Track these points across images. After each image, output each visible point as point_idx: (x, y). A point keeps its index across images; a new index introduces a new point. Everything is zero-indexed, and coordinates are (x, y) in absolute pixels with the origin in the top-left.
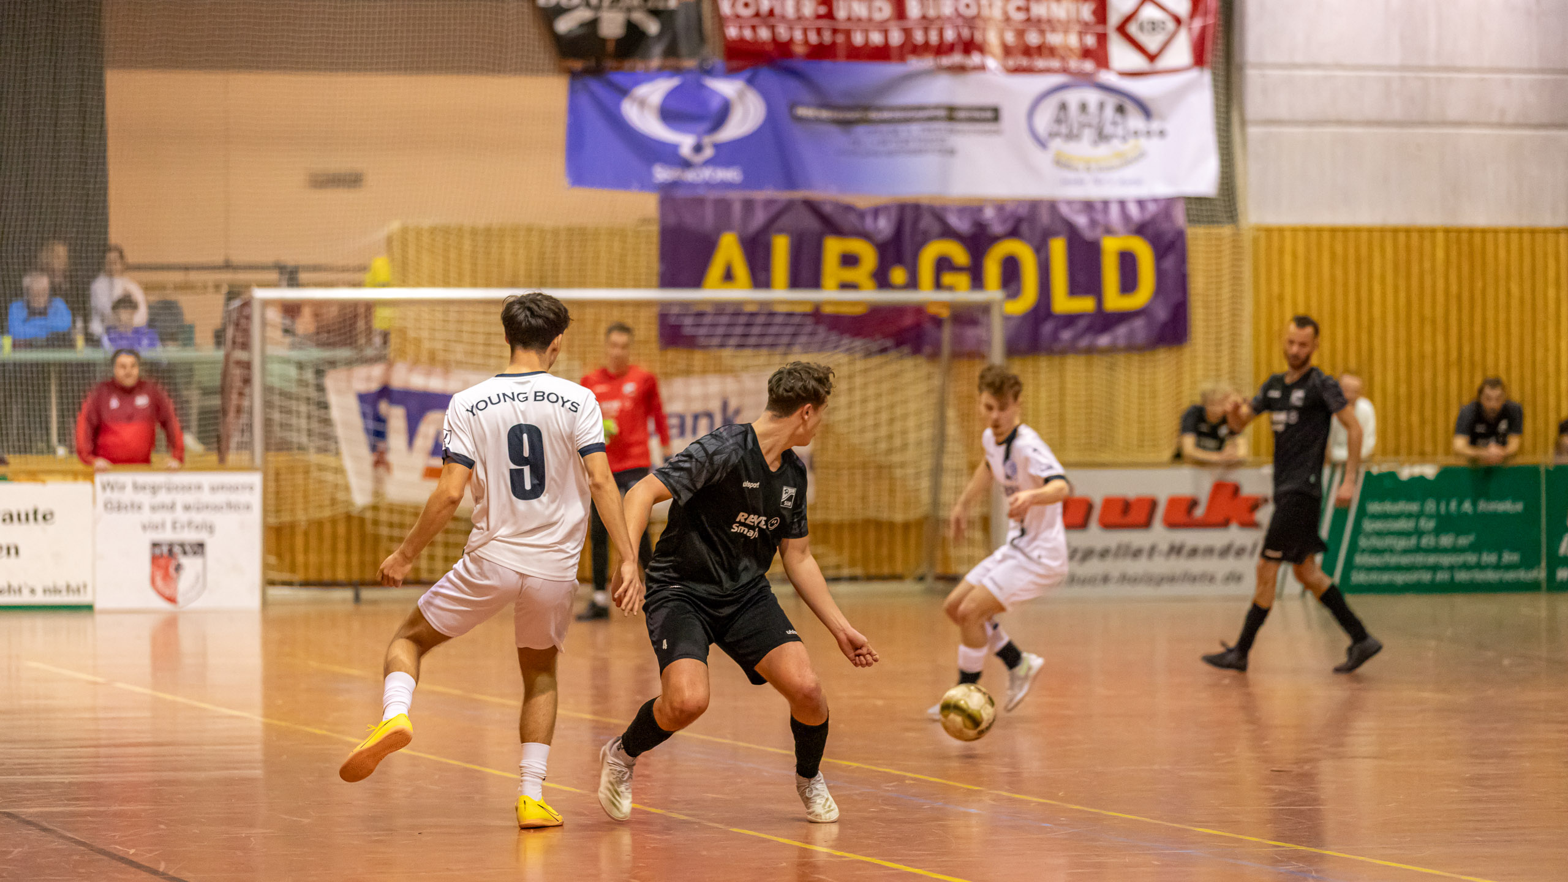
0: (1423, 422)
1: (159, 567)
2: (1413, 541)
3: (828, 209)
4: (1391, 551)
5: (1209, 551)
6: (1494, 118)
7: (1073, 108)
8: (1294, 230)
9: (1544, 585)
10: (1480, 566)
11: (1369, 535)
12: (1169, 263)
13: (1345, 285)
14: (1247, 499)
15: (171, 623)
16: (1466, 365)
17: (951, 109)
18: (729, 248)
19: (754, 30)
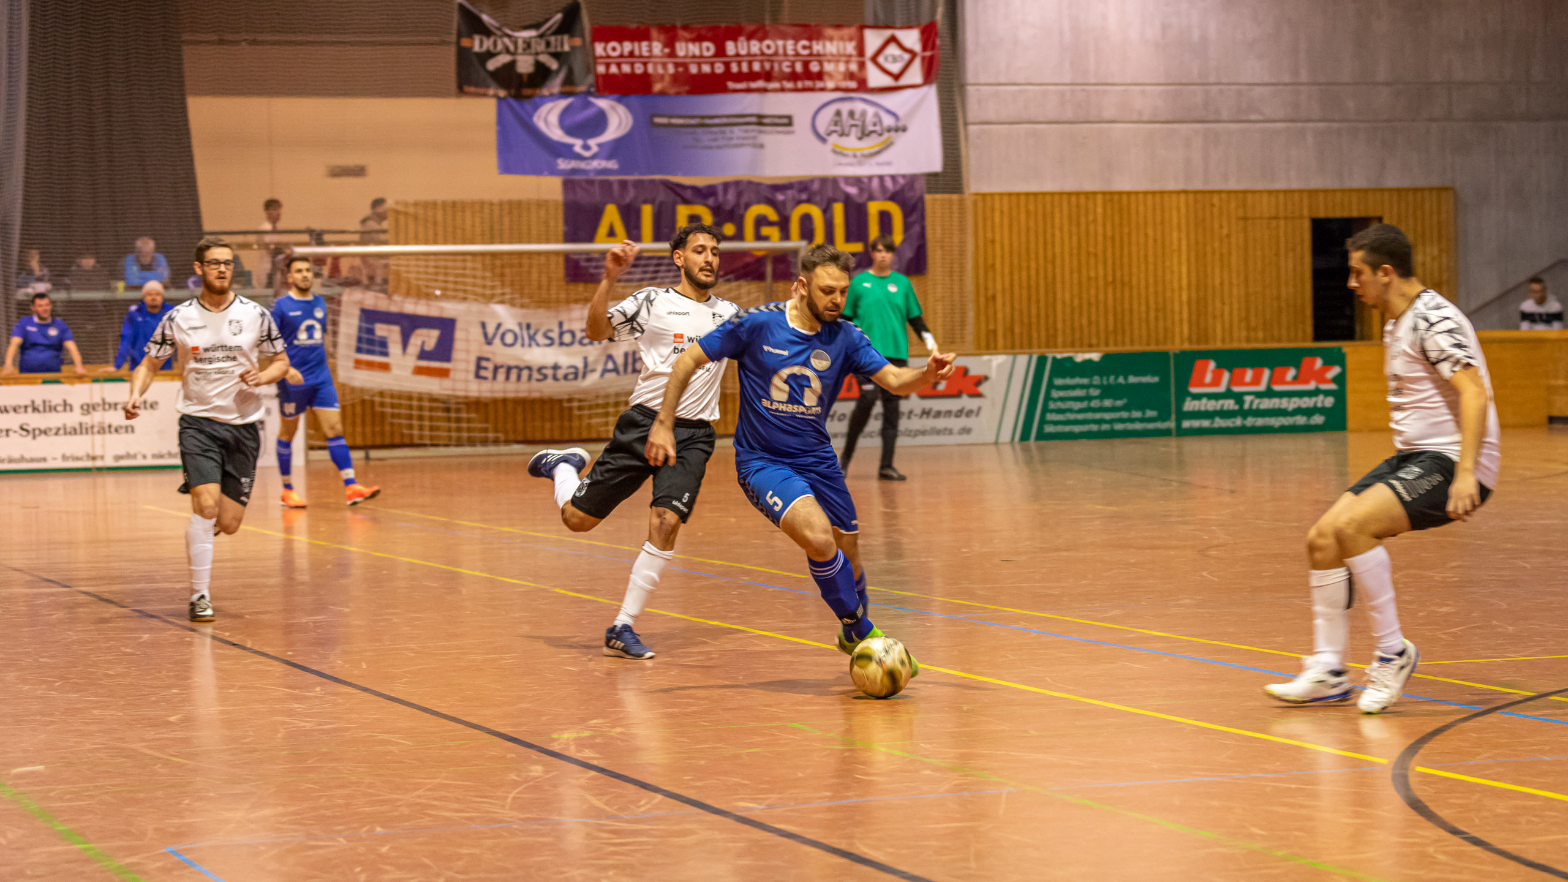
0: (1090, 323)
2: (1084, 405)
4: (1070, 411)
5: (948, 413)
6: (1135, 117)
7: (845, 115)
8: (1001, 195)
9: (1174, 433)
10: (1131, 420)
11: (1055, 400)
12: (913, 219)
13: (1036, 231)
14: (974, 377)
16: (1119, 286)
17: (760, 117)
18: (611, 215)
19: (619, 65)
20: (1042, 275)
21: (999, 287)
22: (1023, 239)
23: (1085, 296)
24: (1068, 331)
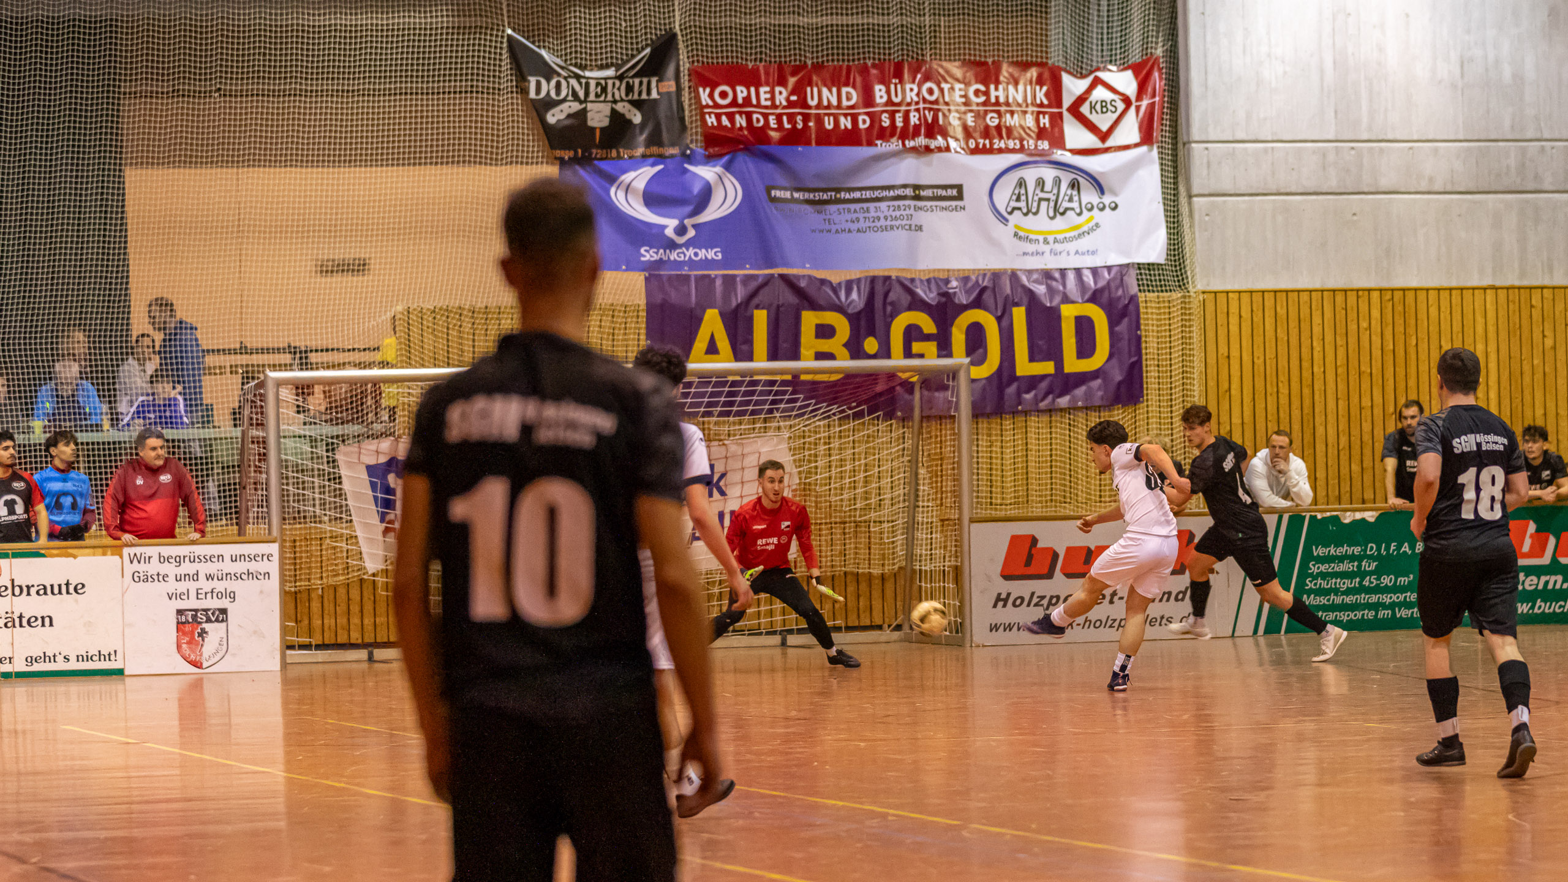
1: (184, 633)
2: (1355, 583)
3: (803, 284)
4: (1336, 591)
6: (1424, 186)
7: (1031, 185)
8: (1239, 293)
11: (1315, 577)
12: (1122, 327)
13: (1288, 343)
15: (197, 685)
17: (917, 187)
18: (712, 322)
19: (731, 117)
20: (1296, 403)
21: (1236, 420)
22: (1270, 354)
23: (1355, 432)
24: (1333, 482)
